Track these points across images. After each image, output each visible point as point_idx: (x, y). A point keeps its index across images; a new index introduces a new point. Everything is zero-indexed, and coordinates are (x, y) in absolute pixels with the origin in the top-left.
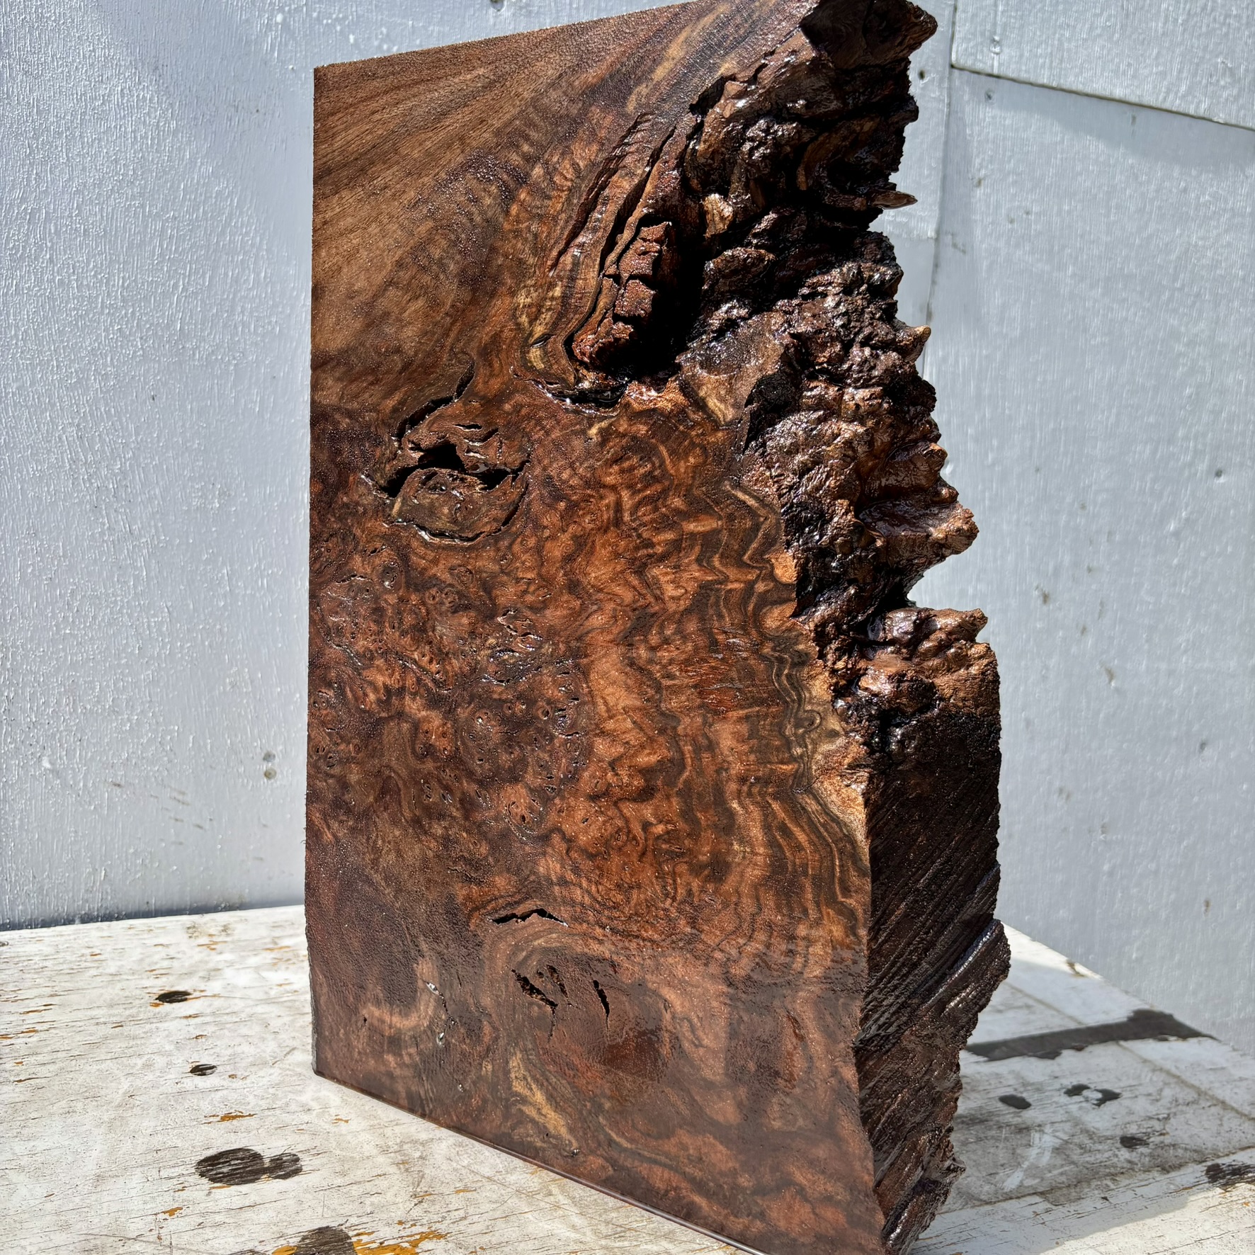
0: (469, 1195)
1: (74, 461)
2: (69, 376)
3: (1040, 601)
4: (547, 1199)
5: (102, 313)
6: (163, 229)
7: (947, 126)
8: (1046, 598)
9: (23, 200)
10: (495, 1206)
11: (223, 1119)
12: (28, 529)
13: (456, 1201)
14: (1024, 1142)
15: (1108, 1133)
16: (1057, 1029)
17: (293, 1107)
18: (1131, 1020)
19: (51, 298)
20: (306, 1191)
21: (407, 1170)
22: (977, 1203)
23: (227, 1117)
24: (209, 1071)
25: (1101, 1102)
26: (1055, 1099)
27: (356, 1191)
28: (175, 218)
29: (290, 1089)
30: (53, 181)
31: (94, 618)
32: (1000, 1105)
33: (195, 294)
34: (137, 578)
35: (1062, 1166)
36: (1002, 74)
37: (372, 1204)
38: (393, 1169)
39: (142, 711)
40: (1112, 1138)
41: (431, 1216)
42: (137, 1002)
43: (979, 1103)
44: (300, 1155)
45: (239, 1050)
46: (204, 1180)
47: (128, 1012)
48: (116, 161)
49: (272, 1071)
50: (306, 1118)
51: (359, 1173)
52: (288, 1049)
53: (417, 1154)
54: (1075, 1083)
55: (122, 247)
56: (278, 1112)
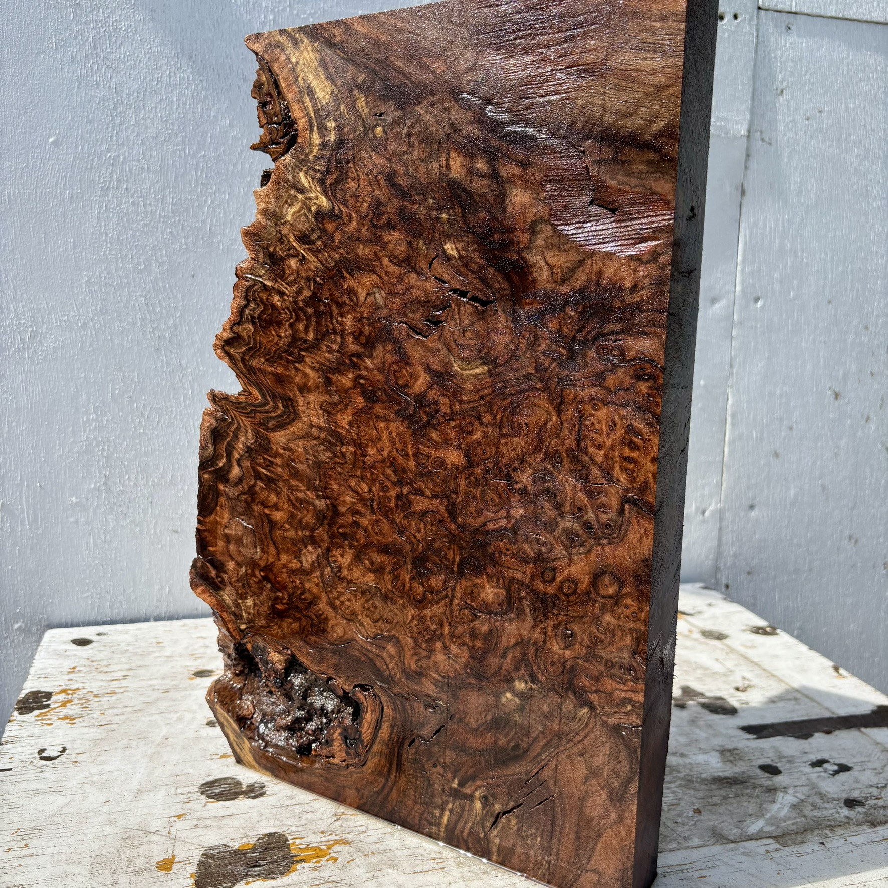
1: (143, 319)
2: (139, 264)
3: (832, 398)
5: (159, 221)
6: (198, 163)
7: (756, 52)
8: (837, 396)
9: (108, 151)
11: (221, 757)
12: (116, 365)
14: (770, 799)
15: (836, 796)
16: (814, 717)
18: (874, 712)
19: (127, 214)
20: (266, 807)
22: (725, 841)
23: (224, 756)
25: (836, 773)
26: (801, 769)
27: (297, 809)
28: (205, 156)
30: (127, 136)
31: (159, 422)
32: (758, 771)
33: (219, 206)
34: (186, 396)
35: (795, 818)
36: (798, 11)
37: (307, 819)
40: (838, 800)
41: (343, 829)
42: (180, 676)
43: (743, 769)
44: (266, 783)
46: (203, 797)
47: (174, 682)
48: (167, 121)
51: (302, 797)
54: (819, 757)
55: (172, 177)
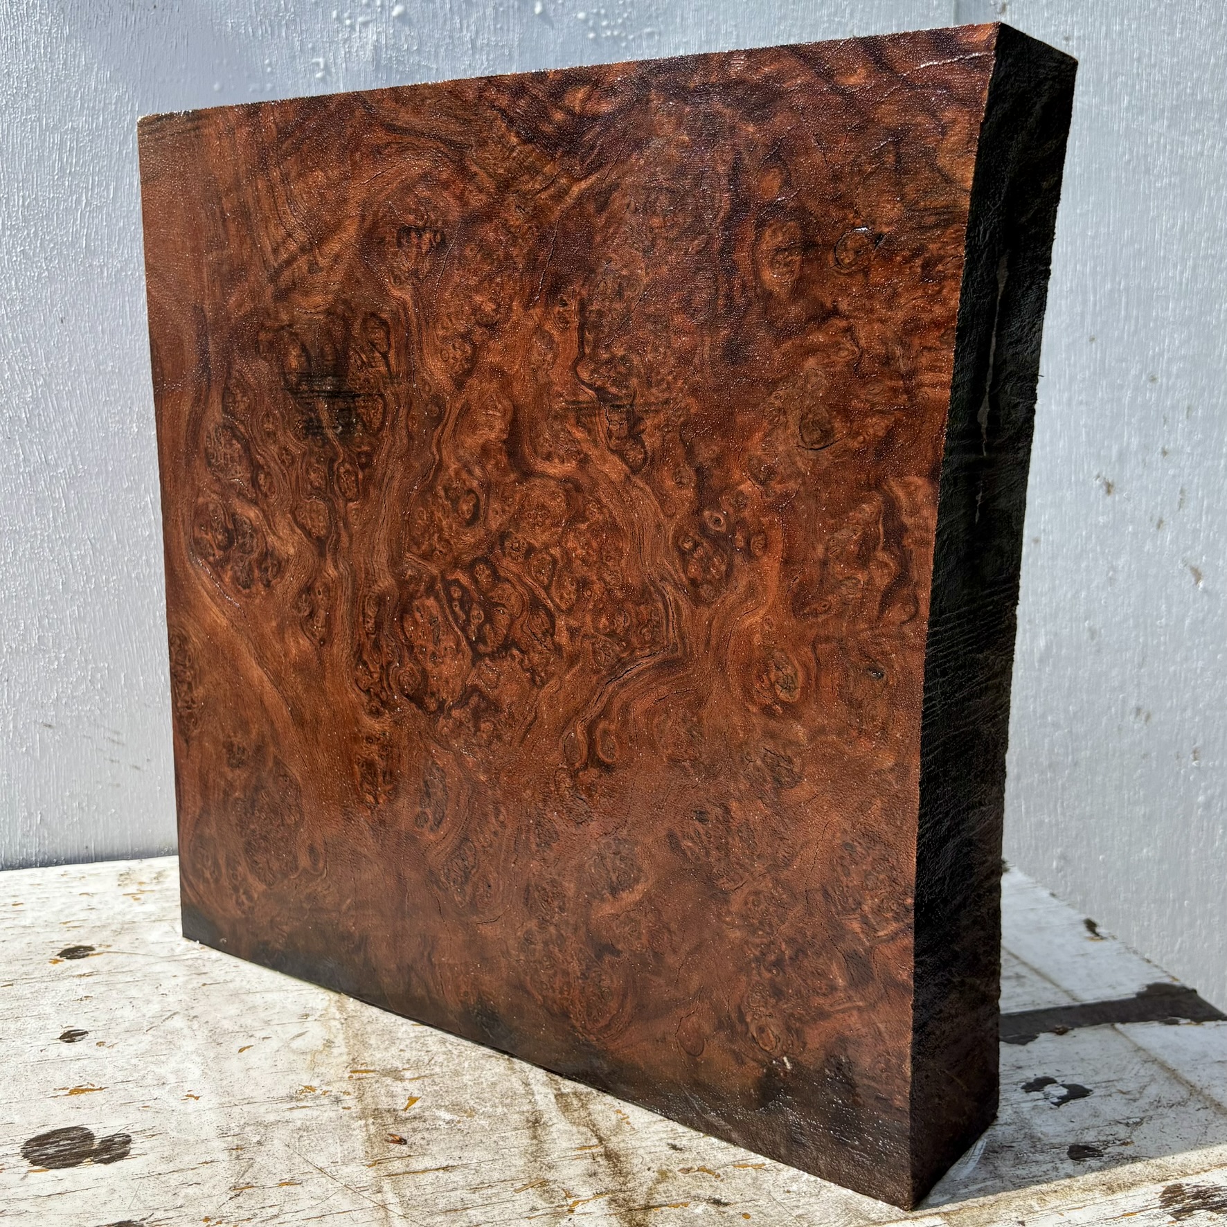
0: (292, 1189)
3: (1102, 492)
4: (373, 1197)
6: (62, 143)
8: (1109, 488)
10: (314, 1203)
11: (71, 1093)
13: (276, 1196)
15: (1055, 1141)
17: (149, 1080)
20: (124, 1179)
21: (238, 1158)
23: (78, 1091)
24: (79, 1037)
25: (1063, 1101)
27: (175, 1179)
28: (73, 129)
29: (153, 1059)
33: (100, 208)
34: (56, 510)
37: (186, 1196)
38: (224, 1156)
39: (70, 649)
40: (1060, 1146)
41: (242, 1212)
42: (40, 957)
44: (133, 1136)
45: (119, 1013)
46: (26, 1162)
47: (25, 969)
49: (144, 1038)
50: (156, 1093)
51: (187, 1158)
52: (169, 1014)
53: (255, 1140)
54: (1040, 1075)
55: (20, 165)
56: (131, 1085)
